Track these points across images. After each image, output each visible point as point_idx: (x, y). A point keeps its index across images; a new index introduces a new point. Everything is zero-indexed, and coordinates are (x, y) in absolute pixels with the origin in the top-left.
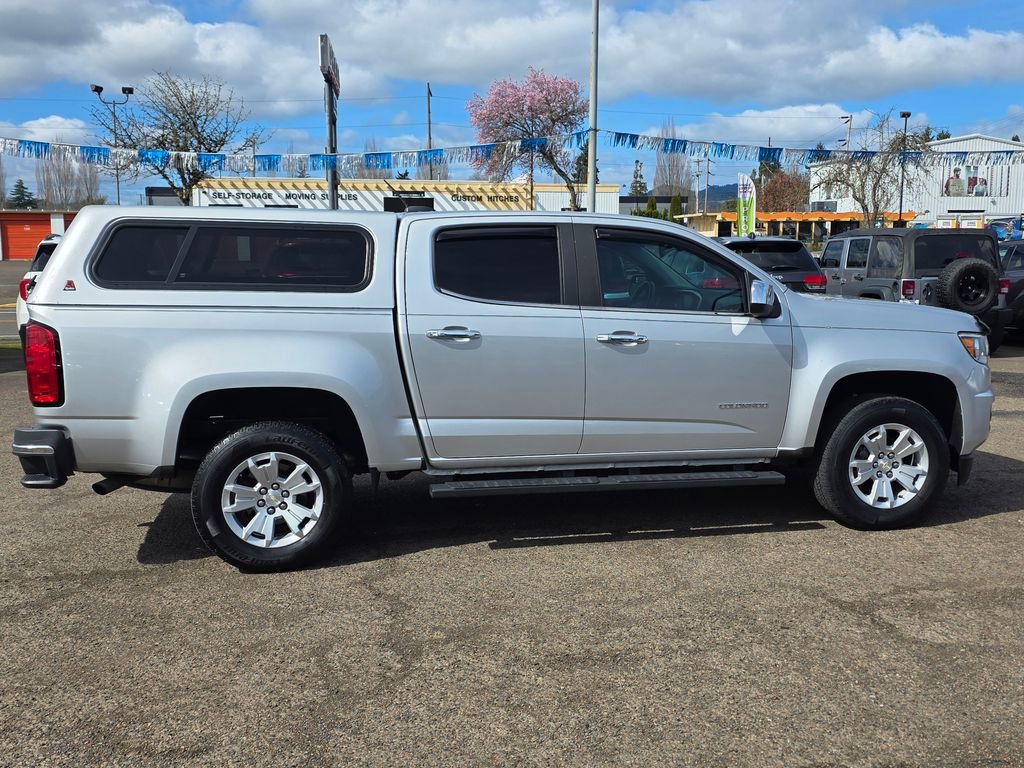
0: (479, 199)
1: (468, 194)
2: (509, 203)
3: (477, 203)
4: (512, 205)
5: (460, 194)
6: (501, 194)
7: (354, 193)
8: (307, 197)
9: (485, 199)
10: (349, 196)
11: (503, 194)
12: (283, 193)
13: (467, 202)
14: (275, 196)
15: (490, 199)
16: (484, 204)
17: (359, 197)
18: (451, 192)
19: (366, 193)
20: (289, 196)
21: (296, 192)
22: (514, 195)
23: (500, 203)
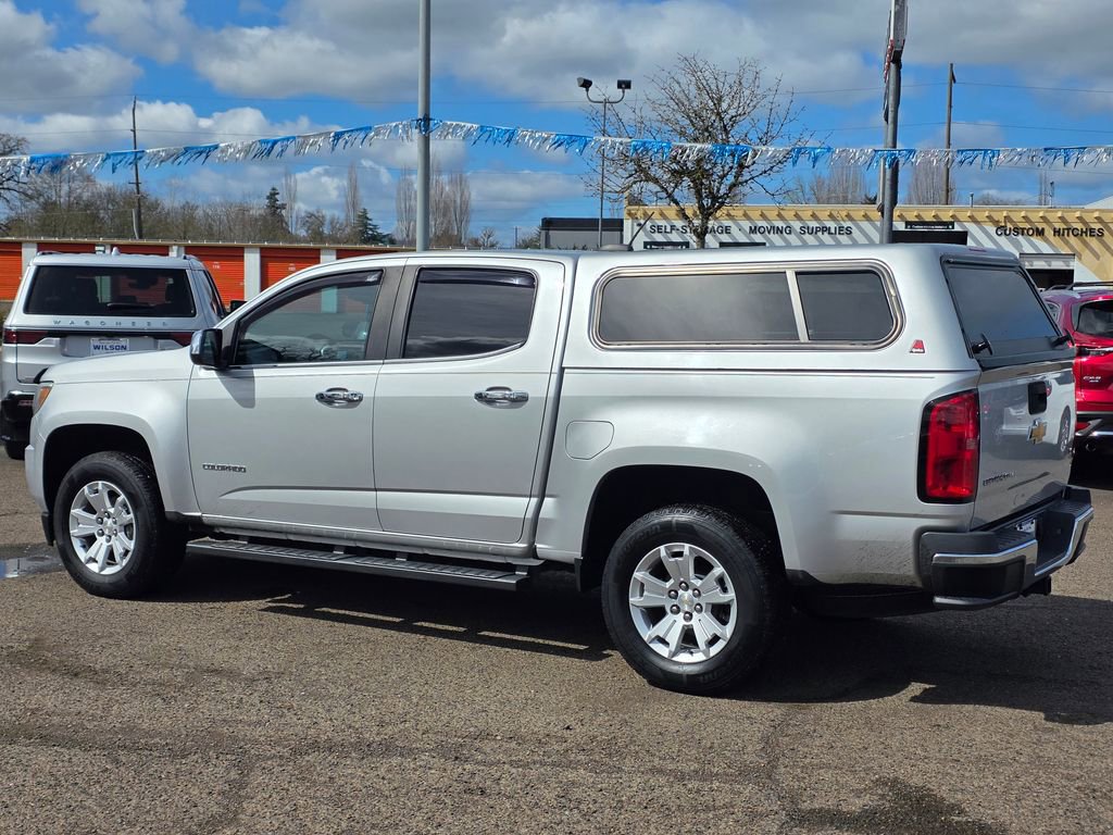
0: (1040, 233)
1: (1021, 225)
2: (1088, 239)
3: (1036, 240)
4: (1093, 242)
5: (1009, 226)
6: (1075, 226)
7: (846, 224)
8: (779, 231)
9: (1049, 233)
10: (841, 228)
11: (1079, 226)
12: (746, 225)
13: (1020, 237)
14: (734, 230)
15: (1057, 232)
16: (1047, 241)
17: (854, 230)
18: (995, 223)
19: (865, 225)
20: (753, 230)
21: (764, 224)
22: (1097, 226)
23: (1072, 240)
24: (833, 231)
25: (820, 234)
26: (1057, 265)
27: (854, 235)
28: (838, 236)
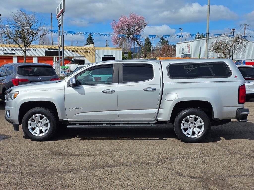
0: (77, 52)
1: (73, 50)
2: (87, 53)
3: (76, 53)
4: (88, 54)
5: (71, 50)
6: (84, 50)
7: (35, 49)
8: (19, 50)
9: (79, 52)
10: (33, 50)
11: (85, 50)
12: (10, 49)
13: (73, 53)
14: (7, 50)
15: (81, 52)
16: (79, 53)
17: (36, 50)
18: (68, 49)
19: (39, 49)
20: (12, 50)
21: (15, 48)
22: (89, 50)
23: (84, 53)
24: (31, 50)
25: (28, 51)
26: (81, 59)
27: (36, 51)
28: (33, 52)
